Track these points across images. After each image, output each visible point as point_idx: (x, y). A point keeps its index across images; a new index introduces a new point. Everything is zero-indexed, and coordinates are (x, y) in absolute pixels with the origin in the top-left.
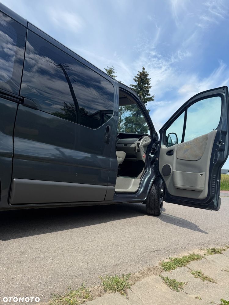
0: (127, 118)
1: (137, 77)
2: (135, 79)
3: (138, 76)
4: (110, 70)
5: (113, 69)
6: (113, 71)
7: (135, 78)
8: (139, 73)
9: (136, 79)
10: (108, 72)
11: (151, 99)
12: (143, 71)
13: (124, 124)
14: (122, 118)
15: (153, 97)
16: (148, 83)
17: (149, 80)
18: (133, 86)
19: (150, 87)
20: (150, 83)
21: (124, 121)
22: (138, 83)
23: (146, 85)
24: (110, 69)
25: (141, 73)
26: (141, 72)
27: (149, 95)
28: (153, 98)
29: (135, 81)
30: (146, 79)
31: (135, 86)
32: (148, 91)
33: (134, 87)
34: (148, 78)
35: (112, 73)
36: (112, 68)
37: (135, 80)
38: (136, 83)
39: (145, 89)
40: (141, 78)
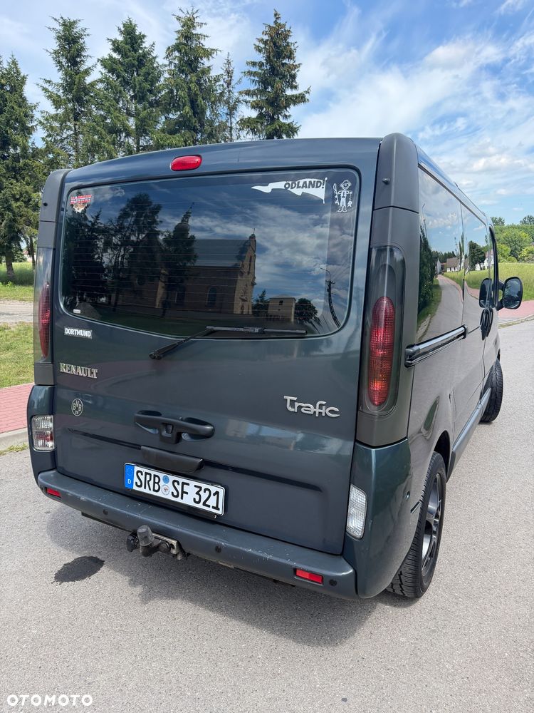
1: (262, 40)
2: (258, 47)
3: (266, 38)
4: (190, 20)
5: (195, 16)
6: (197, 20)
7: (257, 43)
8: (267, 30)
9: (262, 46)
10: (184, 25)
11: (300, 99)
12: (275, 22)
15: (308, 92)
16: (290, 56)
17: (293, 48)
18: (254, 64)
19: (296, 67)
20: (295, 55)
22: (267, 57)
23: (286, 61)
24: (188, 16)
25: (271, 28)
26: (272, 25)
27: (296, 87)
28: (307, 96)
29: (260, 51)
30: (285, 44)
31: (261, 65)
32: (293, 77)
33: (256, 69)
34: (290, 40)
35: (194, 27)
36: (193, 13)
37: (258, 49)
38: (260, 58)
39: (288, 71)
40: (275, 44)
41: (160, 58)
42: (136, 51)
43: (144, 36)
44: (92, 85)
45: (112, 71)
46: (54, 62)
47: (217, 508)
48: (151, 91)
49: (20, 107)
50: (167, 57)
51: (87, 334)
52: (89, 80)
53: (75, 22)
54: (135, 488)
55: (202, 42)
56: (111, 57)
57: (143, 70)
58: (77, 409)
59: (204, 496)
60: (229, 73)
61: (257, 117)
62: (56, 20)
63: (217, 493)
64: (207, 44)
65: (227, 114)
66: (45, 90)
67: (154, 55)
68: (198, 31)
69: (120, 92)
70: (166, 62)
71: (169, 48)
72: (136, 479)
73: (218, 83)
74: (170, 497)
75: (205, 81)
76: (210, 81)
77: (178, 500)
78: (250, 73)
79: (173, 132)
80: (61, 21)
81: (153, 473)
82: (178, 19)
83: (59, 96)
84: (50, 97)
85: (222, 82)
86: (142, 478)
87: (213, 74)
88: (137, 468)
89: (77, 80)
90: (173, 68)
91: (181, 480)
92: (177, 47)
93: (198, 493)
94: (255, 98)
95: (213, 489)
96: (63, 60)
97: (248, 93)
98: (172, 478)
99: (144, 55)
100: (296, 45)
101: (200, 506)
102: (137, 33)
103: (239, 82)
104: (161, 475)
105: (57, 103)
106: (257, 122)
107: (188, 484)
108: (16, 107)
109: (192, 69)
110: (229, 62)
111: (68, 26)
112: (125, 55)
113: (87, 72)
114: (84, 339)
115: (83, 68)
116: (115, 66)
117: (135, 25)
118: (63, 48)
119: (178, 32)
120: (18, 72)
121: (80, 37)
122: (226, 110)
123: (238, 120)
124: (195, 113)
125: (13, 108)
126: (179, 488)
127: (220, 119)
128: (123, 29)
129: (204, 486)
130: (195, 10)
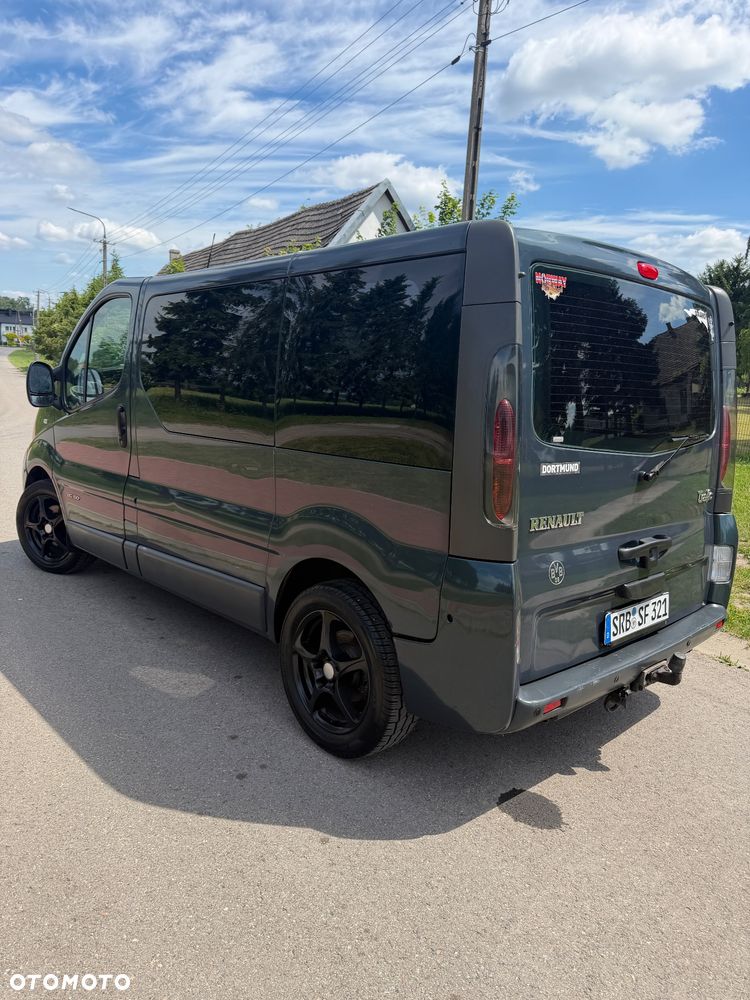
47: (665, 614)
51: (574, 467)
54: (613, 639)
58: (557, 575)
59: (657, 609)
63: (665, 600)
72: (613, 629)
74: (638, 628)
77: (643, 626)
81: (624, 611)
86: (617, 623)
88: (613, 616)
91: (643, 605)
93: (654, 610)
95: (662, 598)
98: (638, 607)
101: (657, 621)
104: (630, 609)
107: (648, 606)
114: (572, 475)
126: (642, 613)
129: (656, 600)
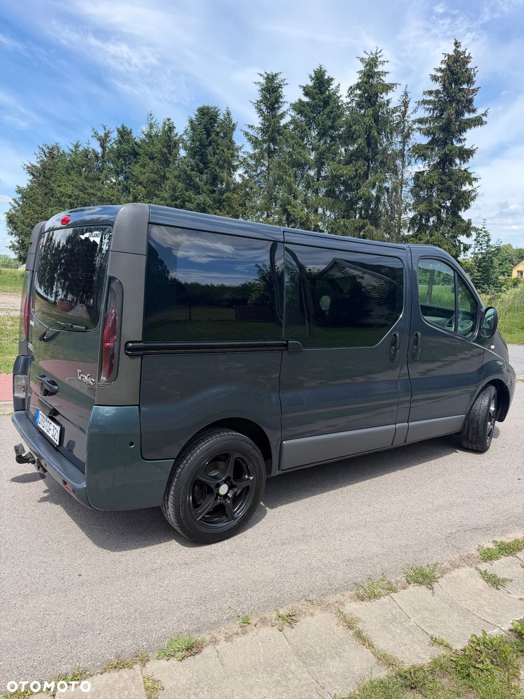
0: (418, 176)
1: (440, 69)
2: (435, 76)
3: (444, 66)
4: (372, 59)
5: (378, 56)
6: (379, 59)
7: (434, 73)
8: (446, 58)
9: (439, 74)
10: (367, 65)
11: (478, 122)
12: (455, 51)
13: (411, 191)
14: (406, 175)
15: (485, 115)
16: (470, 81)
17: (472, 72)
18: (430, 93)
19: (474, 91)
20: (474, 79)
21: (411, 183)
22: (444, 85)
23: (465, 86)
24: (372, 56)
25: (449, 56)
26: (451, 53)
27: (474, 111)
28: (484, 119)
29: (436, 80)
30: (464, 70)
31: (437, 92)
32: (470, 101)
33: (432, 98)
34: (469, 66)
35: (376, 66)
36: (376, 54)
37: (435, 78)
38: (437, 86)
39: (464, 96)
40: (452, 71)
41: (344, 97)
42: (322, 93)
43: (332, 79)
44: (285, 127)
45: (300, 112)
46: (256, 110)
47: (57, 440)
48: (332, 127)
49: (229, 149)
50: (349, 96)
52: (283, 122)
53: (276, 75)
55: (382, 78)
56: (300, 101)
57: (328, 109)
60: (406, 104)
61: (429, 144)
62: (261, 75)
63: (58, 431)
64: (387, 80)
65: (400, 142)
66: (246, 134)
67: (338, 95)
68: (380, 68)
69: (305, 130)
70: (349, 100)
71: (351, 87)
73: (395, 115)
74: (47, 432)
75: (383, 113)
76: (388, 113)
78: (424, 102)
79: (348, 163)
80: (265, 76)
81: (43, 415)
82: (362, 60)
83: (257, 138)
84: (250, 140)
85: (398, 113)
87: (391, 106)
89: (272, 123)
90: (354, 105)
91: (50, 421)
92: (358, 86)
93: (53, 430)
94: (428, 125)
95: (57, 428)
96: (264, 108)
97: (421, 121)
98: (47, 419)
99: (329, 97)
100: (476, 70)
101: (53, 438)
102: (326, 77)
103: (415, 111)
104: (45, 417)
105: (255, 143)
106: (428, 148)
107: (52, 424)
108: (225, 150)
109: (371, 104)
110: (406, 94)
111: (271, 79)
112: (313, 99)
113: (282, 116)
115: (280, 112)
116: (302, 108)
117: (325, 71)
118: (264, 97)
119: (360, 72)
120: (231, 121)
121: (280, 86)
122: (400, 139)
123: (410, 146)
124: (369, 145)
125: (223, 150)
126: (49, 426)
127: (394, 147)
128: (313, 76)
129: (55, 426)
130: (379, 51)
